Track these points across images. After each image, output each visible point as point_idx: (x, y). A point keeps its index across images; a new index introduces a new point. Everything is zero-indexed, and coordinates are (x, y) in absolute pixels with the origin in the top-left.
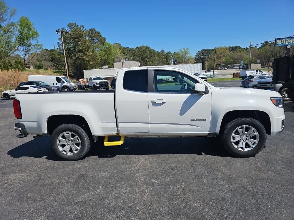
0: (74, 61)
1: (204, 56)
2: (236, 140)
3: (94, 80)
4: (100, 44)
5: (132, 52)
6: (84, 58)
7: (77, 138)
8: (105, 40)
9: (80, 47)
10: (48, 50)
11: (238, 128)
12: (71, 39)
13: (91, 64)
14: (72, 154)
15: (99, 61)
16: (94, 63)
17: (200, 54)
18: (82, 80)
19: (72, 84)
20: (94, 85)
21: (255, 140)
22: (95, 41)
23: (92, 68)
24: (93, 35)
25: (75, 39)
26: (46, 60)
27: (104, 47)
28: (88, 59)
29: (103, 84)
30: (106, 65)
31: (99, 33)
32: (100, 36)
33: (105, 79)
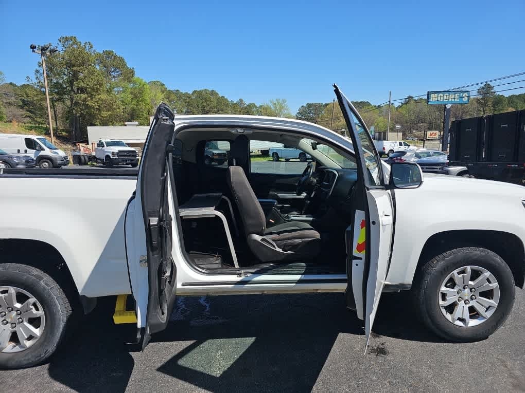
0: (68, 109)
1: (311, 114)
2: (450, 300)
3: (107, 146)
4: (124, 80)
5: (184, 100)
6: (90, 103)
7: (34, 305)
8: (134, 74)
9: (83, 82)
10: (17, 86)
11: (455, 272)
12: (65, 66)
13: (104, 115)
14: (18, 349)
15: (120, 111)
16: (110, 115)
17: (304, 111)
18: (84, 145)
19: (61, 153)
20: (107, 157)
21: (491, 301)
22: (113, 74)
23: (105, 123)
24: (108, 62)
25: (73, 66)
26: (10, 104)
27: (130, 86)
28: (97, 107)
29: (125, 156)
30: (134, 120)
31: (122, 60)
32: (124, 65)
33: (129, 145)
